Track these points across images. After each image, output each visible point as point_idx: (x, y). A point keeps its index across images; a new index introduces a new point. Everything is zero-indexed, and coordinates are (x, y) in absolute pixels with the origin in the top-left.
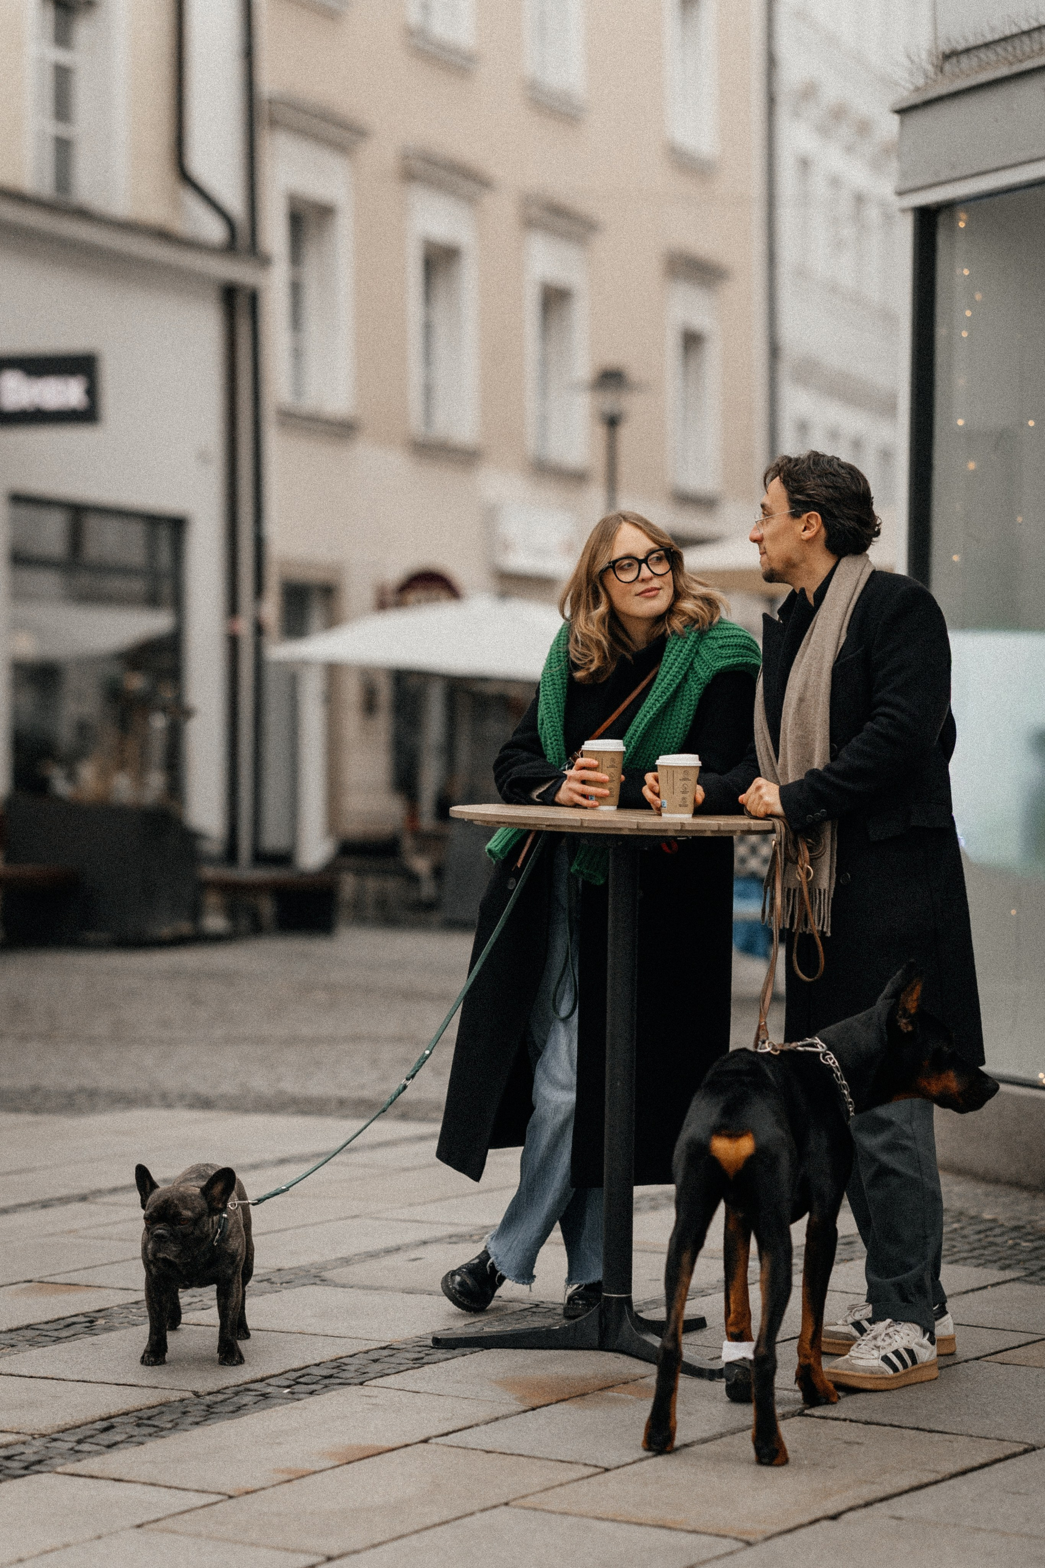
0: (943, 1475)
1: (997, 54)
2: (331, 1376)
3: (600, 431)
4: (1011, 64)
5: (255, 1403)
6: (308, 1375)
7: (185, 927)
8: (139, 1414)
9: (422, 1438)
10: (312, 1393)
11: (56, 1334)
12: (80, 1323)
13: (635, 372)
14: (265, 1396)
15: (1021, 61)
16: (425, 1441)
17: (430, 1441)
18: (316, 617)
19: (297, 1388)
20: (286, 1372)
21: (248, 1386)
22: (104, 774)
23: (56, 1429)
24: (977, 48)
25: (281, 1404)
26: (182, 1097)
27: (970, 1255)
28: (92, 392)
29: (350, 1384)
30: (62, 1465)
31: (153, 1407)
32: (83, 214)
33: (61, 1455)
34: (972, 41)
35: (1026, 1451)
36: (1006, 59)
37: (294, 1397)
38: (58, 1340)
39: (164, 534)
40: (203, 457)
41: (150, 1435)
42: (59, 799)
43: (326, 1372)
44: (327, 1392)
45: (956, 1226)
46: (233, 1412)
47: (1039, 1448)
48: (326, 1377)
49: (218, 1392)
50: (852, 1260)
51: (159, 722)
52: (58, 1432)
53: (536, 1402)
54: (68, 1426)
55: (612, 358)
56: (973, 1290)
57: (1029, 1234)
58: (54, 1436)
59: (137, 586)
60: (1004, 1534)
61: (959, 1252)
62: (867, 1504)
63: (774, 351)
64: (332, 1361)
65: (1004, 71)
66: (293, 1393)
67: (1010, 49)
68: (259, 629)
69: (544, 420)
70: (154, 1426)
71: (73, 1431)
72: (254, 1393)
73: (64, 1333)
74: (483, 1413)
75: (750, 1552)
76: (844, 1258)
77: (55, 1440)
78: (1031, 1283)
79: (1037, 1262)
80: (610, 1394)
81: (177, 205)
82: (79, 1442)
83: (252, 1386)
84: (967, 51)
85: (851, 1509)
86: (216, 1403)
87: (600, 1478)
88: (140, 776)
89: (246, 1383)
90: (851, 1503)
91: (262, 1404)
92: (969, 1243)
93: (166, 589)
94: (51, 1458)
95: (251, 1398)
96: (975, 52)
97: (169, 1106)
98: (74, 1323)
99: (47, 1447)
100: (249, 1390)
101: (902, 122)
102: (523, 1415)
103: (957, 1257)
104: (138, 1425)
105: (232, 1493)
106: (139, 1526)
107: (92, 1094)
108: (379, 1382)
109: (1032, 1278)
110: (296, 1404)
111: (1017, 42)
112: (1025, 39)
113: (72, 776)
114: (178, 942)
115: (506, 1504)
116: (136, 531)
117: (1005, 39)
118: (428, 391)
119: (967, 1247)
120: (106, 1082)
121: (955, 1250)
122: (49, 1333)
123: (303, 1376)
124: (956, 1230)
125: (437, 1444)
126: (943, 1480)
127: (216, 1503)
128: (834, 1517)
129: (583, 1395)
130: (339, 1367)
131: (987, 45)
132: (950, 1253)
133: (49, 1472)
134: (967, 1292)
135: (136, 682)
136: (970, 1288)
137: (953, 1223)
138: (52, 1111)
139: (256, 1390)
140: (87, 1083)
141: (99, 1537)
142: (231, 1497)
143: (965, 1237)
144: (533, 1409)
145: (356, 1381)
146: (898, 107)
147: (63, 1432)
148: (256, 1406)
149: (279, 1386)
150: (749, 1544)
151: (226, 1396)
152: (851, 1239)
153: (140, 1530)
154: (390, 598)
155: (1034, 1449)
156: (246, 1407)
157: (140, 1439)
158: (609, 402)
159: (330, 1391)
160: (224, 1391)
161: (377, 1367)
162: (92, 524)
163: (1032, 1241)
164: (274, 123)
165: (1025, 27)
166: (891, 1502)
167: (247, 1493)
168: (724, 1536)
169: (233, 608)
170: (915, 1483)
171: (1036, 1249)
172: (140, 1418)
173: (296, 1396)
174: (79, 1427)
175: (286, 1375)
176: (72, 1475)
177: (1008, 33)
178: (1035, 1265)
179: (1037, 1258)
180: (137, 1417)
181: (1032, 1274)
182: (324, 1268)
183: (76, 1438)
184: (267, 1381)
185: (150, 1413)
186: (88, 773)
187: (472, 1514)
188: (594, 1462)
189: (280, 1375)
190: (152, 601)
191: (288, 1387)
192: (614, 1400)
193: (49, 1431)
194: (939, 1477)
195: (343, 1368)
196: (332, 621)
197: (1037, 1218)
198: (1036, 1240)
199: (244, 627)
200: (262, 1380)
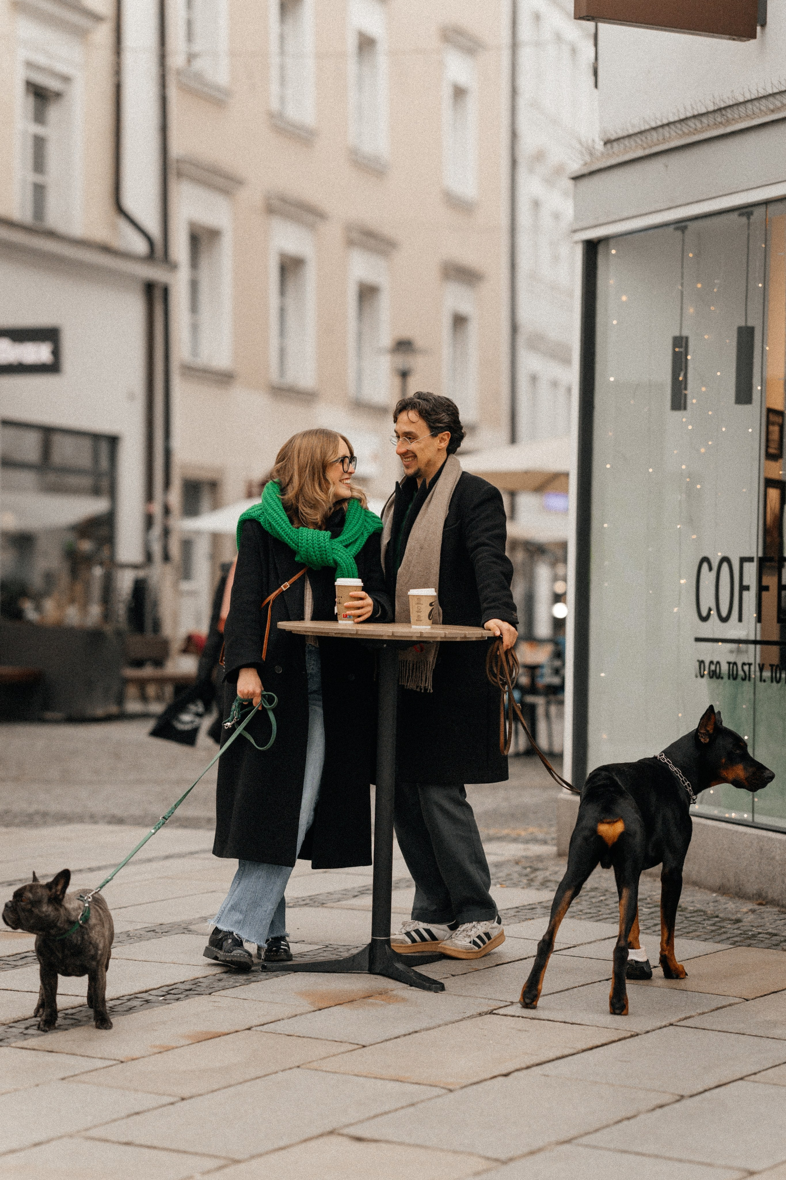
0: (577, 1050)
1: (636, 142)
2: (190, 990)
3: (397, 381)
4: (644, 149)
5: (141, 1006)
6: (176, 989)
7: (113, 709)
8: (67, 1012)
9: (247, 1027)
10: (178, 1000)
11: (15, 963)
12: (31, 957)
13: (419, 342)
14: (147, 1001)
15: (651, 147)
16: (249, 1029)
17: (253, 1029)
18: (206, 502)
19: (168, 997)
20: (161, 987)
21: (136, 995)
22: (60, 607)
23: (12, 1020)
24: (623, 138)
25: (157, 1007)
26: (104, 817)
27: (610, 916)
28: (56, 353)
29: (202, 994)
30: (15, 1042)
31: (75, 1008)
32: (51, 234)
33: (15, 1036)
34: (621, 134)
35: (632, 1036)
36: (642, 146)
37: (166, 1002)
38: (15, 966)
39: (104, 447)
40: (131, 397)
41: (72, 1024)
42: (30, 623)
43: (188, 987)
44: (188, 999)
45: (602, 898)
46: (127, 1011)
47: (641, 1034)
48: (187, 990)
49: (118, 999)
50: (533, 919)
51: (98, 572)
52: (14, 1022)
53: (321, 1005)
54: (19, 1019)
55: (406, 333)
56: (609, 938)
57: (649, 904)
58: (10, 1025)
59: (87, 481)
60: (613, 1085)
61: (602, 914)
62: (528, 1068)
63: (514, 329)
64: (191, 980)
65: (640, 153)
66: (165, 1000)
67: (644, 138)
68: (167, 511)
69: (360, 372)
70: (75, 1019)
71: (23, 1022)
72: (141, 1000)
73: (20, 963)
74: (288, 1011)
75: (451, 1095)
76: (528, 918)
77: (11, 1027)
78: (647, 934)
79: (652, 921)
80: (370, 1000)
81: (114, 227)
82: (27, 1028)
83: (139, 995)
84: (618, 140)
85: (517, 1070)
86: (115, 1005)
87: (360, 1051)
88: (84, 607)
89: (137, 993)
90: (518, 1067)
91: (147, 1006)
92: (609, 909)
93: (105, 483)
94: (8, 1038)
95: (138, 1003)
96: (622, 140)
97: (96, 822)
98: (26, 957)
99: (6, 1032)
100: (137, 998)
101: (576, 186)
102: (313, 1013)
103: (601, 917)
104: (65, 1019)
105: (123, 1060)
106: (63, 1079)
107: (45, 815)
108: (223, 993)
109: (648, 931)
110: (167, 1006)
111: (648, 135)
112: (654, 133)
113: (38, 608)
114: (108, 719)
115: (298, 1067)
116: (87, 444)
117: (641, 133)
118: (282, 352)
119: (609, 911)
120: (54, 807)
121: (600, 913)
122: (9, 963)
123: (173, 989)
124: (602, 900)
125: (256, 1031)
126: (578, 1053)
127: (111, 1066)
128: (506, 1075)
129: (352, 1001)
130: (196, 984)
131: (629, 136)
132: (596, 915)
133: (7, 1046)
134: (605, 939)
135: (86, 546)
136: (607, 937)
137: (600, 896)
138: (18, 825)
139: (141, 998)
140: (42, 808)
141: (37, 1085)
142: (122, 1062)
143: (607, 905)
144: (320, 1010)
145: (208, 992)
146: (574, 175)
147: (16, 1022)
148: (142, 1007)
149: (157, 996)
150: (451, 1091)
151: (123, 1001)
152: (533, 906)
153: (64, 1081)
154: (255, 490)
155: (637, 1035)
156: (135, 1008)
157: (66, 1027)
158: (401, 361)
159: (190, 998)
160: (121, 998)
161: (221, 984)
162: (58, 440)
163: (650, 908)
164: (180, 175)
165: (654, 125)
166: (544, 1066)
167: (133, 1060)
168: (436, 1086)
169: (149, 497)
170: (559, 1054)
171: (652, 913)
172: (67, 1014)
173: (167, 1002)
174: (27, 1019)
175: (161, 989)
176: (22, 1048)
177: (643, 128)
178: (650, 923)
179: (652, 919)
180: (65, 1013)
181: (648, 928)
182: (191, 923)
183: (23, 1026)
184: (150, 992)
185: (74, 1011)
186: (49, 605)
187: (277, 1072)
188: (356, 1042)
189: (158, 988)
190: (96, 491)
191: (163, 996)
192: (373, 1004)
193: (8, 1022)
194: (575, 1051)
195: (199, 984)
196: (216, 506)
197: (654, 893)
198: (653, 907)
199: (157, 509)
200: (146, 992)
